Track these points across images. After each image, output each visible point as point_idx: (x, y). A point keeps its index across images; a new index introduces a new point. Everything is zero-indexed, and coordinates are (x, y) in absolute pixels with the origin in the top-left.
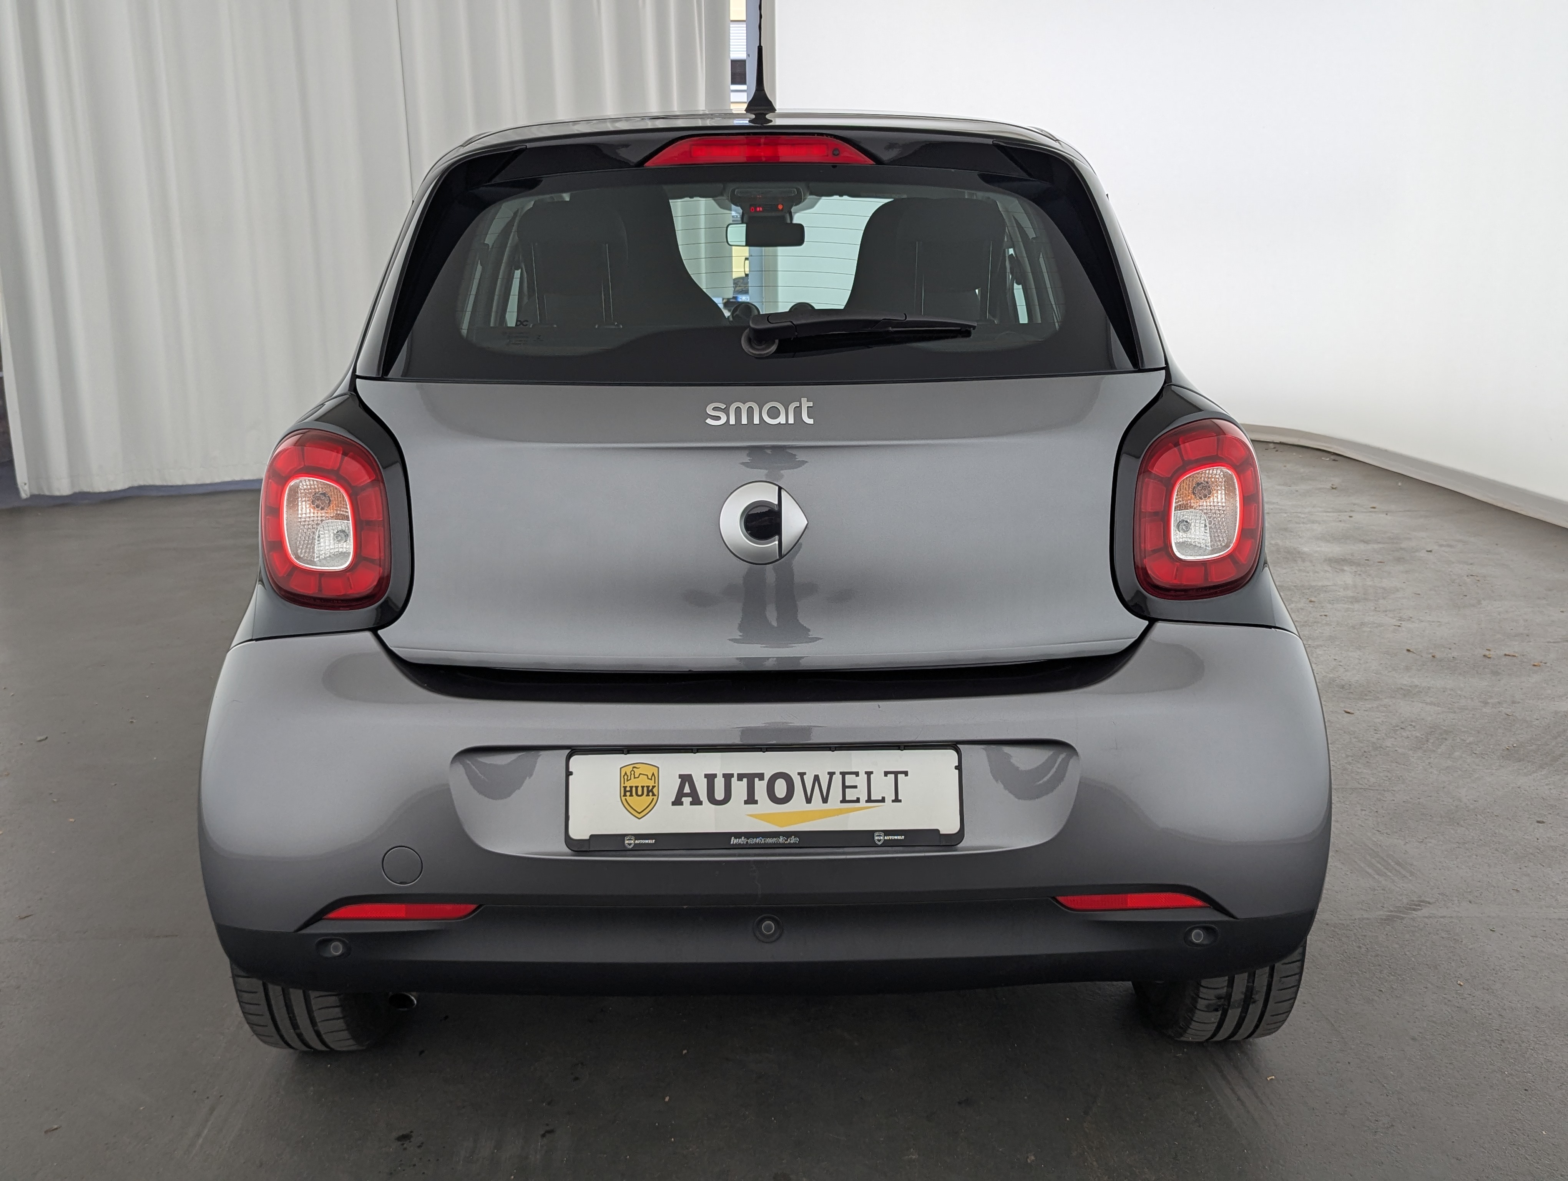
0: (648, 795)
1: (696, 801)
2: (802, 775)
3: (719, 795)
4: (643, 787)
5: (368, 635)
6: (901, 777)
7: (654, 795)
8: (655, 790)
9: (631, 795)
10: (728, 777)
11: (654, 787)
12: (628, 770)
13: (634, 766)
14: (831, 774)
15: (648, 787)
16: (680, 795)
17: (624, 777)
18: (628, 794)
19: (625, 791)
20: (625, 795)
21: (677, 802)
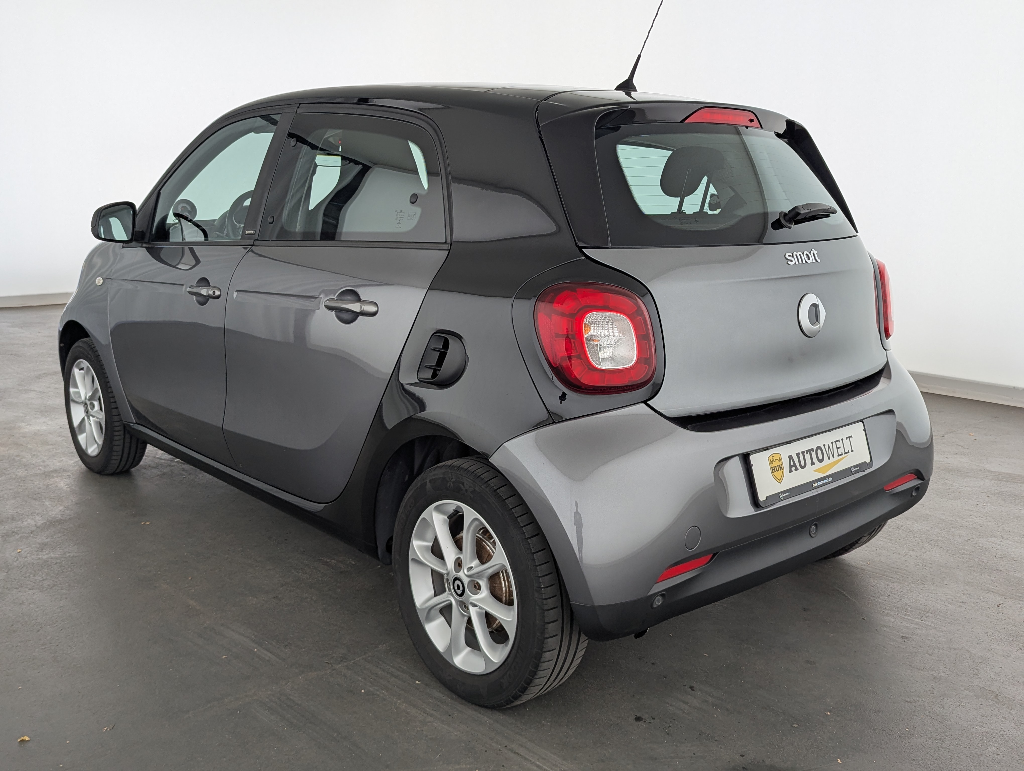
0: (780, 470)
1: (796, 469)
2: (824, 445)
3: (803, 464)
4: (778, 466)
5: (643, 405)
6: (851, 438)
7: (782, 469)
8: (782, 467)
9: (775, 472)
10: (803, 453)
11: (781, 465)
12: (771, 458)
13: (772, 455)
14: (832, 443)
15: (779, 465)
16: (791, 467)
17: (771, 462)
18: (774, 471)
19: (773, 470)
20: (773, 472)
21: (791, 471)
